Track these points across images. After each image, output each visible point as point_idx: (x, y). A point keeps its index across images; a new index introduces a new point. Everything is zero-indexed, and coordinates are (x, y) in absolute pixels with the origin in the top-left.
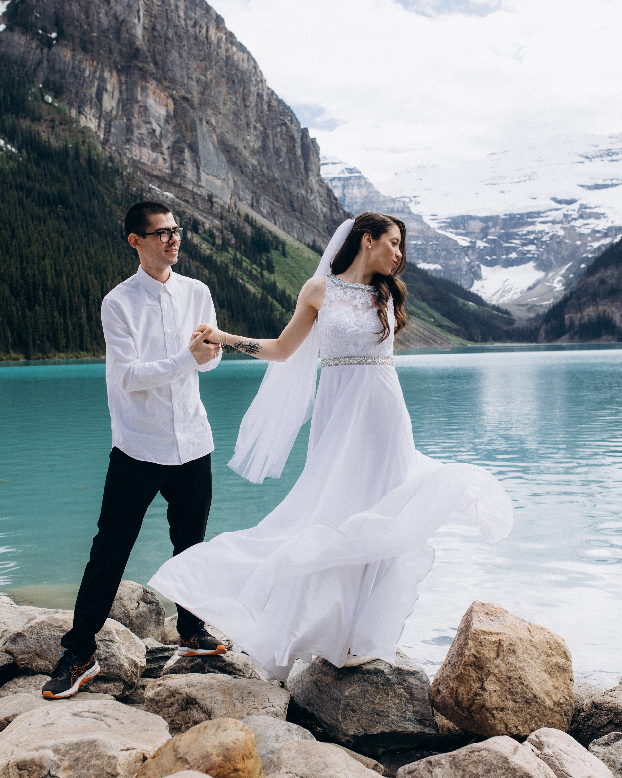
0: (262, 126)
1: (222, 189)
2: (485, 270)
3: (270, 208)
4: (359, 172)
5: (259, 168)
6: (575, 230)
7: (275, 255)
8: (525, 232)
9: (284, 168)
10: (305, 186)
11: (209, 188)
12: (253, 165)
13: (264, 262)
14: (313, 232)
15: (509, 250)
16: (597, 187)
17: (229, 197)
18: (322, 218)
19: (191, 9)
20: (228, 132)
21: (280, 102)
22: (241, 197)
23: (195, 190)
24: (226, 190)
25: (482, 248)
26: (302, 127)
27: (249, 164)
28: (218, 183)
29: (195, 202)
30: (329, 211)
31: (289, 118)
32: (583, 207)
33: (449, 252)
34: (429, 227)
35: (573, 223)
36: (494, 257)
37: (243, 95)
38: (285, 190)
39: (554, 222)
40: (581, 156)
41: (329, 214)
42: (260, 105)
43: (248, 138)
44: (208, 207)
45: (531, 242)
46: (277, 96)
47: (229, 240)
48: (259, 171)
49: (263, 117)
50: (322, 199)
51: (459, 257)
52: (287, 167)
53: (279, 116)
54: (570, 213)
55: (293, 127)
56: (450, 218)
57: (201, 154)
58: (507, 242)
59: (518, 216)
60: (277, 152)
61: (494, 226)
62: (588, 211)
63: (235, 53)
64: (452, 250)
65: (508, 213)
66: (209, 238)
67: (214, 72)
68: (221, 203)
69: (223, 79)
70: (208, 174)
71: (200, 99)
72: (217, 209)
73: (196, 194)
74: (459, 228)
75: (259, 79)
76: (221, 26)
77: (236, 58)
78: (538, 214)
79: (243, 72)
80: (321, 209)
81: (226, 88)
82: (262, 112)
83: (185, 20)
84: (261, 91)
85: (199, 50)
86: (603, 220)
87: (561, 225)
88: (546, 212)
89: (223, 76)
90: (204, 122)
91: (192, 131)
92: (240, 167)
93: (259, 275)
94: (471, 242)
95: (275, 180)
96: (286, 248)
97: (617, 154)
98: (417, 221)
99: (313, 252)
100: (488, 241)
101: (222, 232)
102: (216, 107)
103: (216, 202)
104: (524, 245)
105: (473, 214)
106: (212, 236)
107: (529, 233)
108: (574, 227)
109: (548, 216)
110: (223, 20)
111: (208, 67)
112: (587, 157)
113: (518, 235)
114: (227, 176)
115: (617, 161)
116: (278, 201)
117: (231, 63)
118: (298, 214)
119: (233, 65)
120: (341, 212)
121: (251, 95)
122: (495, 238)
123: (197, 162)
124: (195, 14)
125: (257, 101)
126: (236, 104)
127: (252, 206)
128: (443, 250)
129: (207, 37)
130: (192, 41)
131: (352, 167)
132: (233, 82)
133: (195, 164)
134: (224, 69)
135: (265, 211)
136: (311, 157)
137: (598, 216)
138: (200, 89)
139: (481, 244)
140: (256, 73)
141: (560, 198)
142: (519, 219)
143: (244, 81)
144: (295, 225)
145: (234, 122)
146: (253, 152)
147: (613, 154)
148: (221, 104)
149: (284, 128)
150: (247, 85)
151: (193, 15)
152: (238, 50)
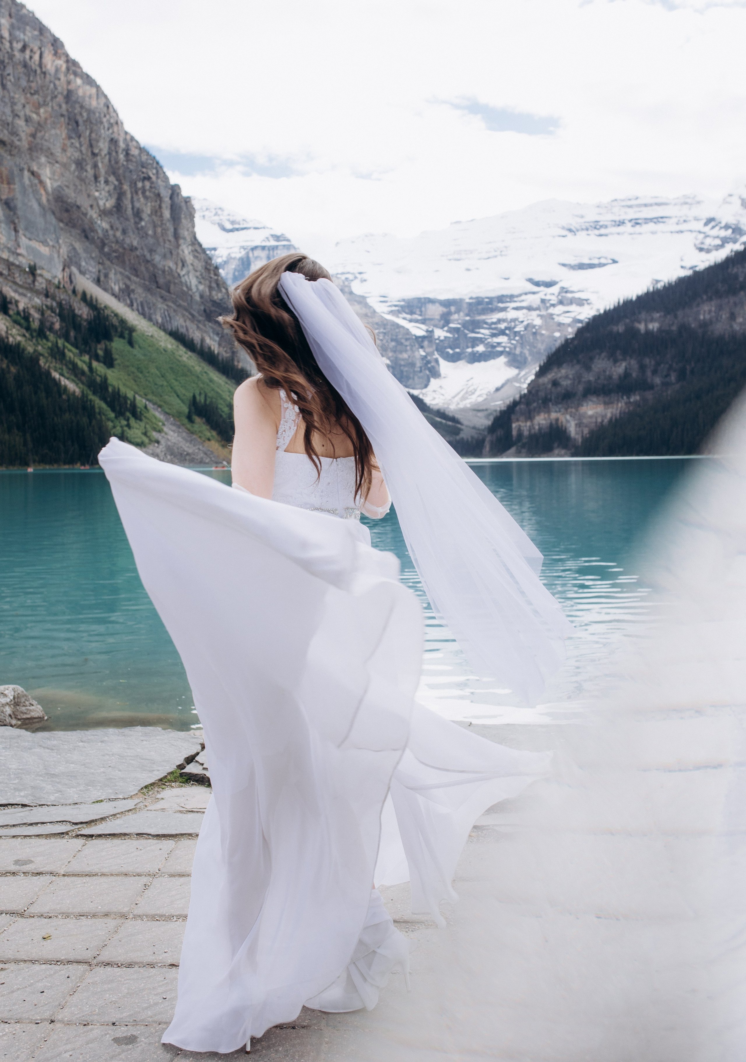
0: (117, 180)
1: (51, 259)
2: (444, 366)
3: (125, 284)
4: (288, 240)
5: (111, 232)
6: (553, 319)
7: (117, 345)
8: (494, 320)
9: (147, 234)
10: (174, 257)
11: (31, 257)
12: (103, 229)
13: (100, 353)
14: (183, 316)
15: (475, 342)
16: (581, 266)
17: (61, 268)
18: (197, 298)
19: (19, 29)
20: (67, 187)
21: (142, 150)
22: (82, 269)
23: (11, 259)
24: (56, 260)
25: (442, 338)
26: (172, 181)
27: (97, 228)
28: (45, 250)
29: (11, 274)
30: (207, 290)
31: (154, 171)
32: (564, 290)
33: (399, 343)
34: (375, 312)
35: (551, 310)
36: (458, 350)
37: (90, 140)
38: (148, 261)
39: (530, 308)
40: (563, 228)
41: (208, 293)
42: (114, 154)
43: (97, 194)
44: (30, 280)
45: (502, 333)
46: (137, 142)
47: (53, 323)
48: (111, 237)
49: (119, 169)
50: (198, 274)
51: (412, 349)
52: (150, 232)
53: (140, 168)
54: (548, 297)
55: (160, 182)
56: (404, 300)
57: (20, 213)
58: (473, 332)
59: (487, 300)
60: (138, 214)
61: (458, 311)
62: (569, 295)
63: (79, 87)
64: (403, 341)
65: (474, 296)
66: (22, 321)
67: (49, 109)
68: (48, 276)
69: (62, 119)
70: (30, 239)
71: (30, 143)
72: (40, 284)
73: (13, 264)
74: (415, 313)
75: (112, 121)
76: (59, 51)
77: (80, 93)
78: (511, 298)
79: (89, 111)
80: (197, 286)
81: (66, 131)
82: (117, 162)
83: (11, 42)
84: (115, 136)
85: (29, 81)
86: (586, 307)
87: (538, 312)
88: (520, 295)
89: (62, 115)
90: (26, 173)
91: (9, 183)
92: (84, 231)
93: (86, 368)
94: (427, 331)
95: (133, 249)
96: (134, 334)
97: (606, 227)
98: (359, 303)
99: (173, 341)
100: (450, 330)
101: (43, 314)
102: (52, 154)
103: (41, 275)
104: (493, 335)
105: (431, 296)
106: (27, 317)
107: (499, 321)
108: (552, 315)
109: (523, 301)
110: (62, 45)
111: (42, 103)
112: (570, 230)
113: (486, 323)
114: (58, 242)
115: (606, 235)
116: (137, 276)
117: (74, 99)
118: (164, 292)
119: (76, 102)
120: (224, 290)
121: (102, 141)
122: (459, 326)
123: (15, 224)
124: (25, 34)
125: (110, 148)
126: (81, 151)
127: (98, 281)
128: (392, 340)
129: (40, 65)
130: (21, 69)
131: (279, 234)
132: (77, 123)
133: (12, 226)
134: (64, 106)
135: (116, 288)
136: (183, 221)
137: (581, 302)
138: (30, 130)
139: (440, 334)
140: (108, 113)
141: (537, 279)
142: (488, 303)
143: (91, 123)
144: (160, 306)
145: (76, 173)
146: (104, 213)
147: (601, 227)
148: (59, 150)
149: (147, 184)
150: (95, 128)
151: (22, 36)
152: (83, 83)
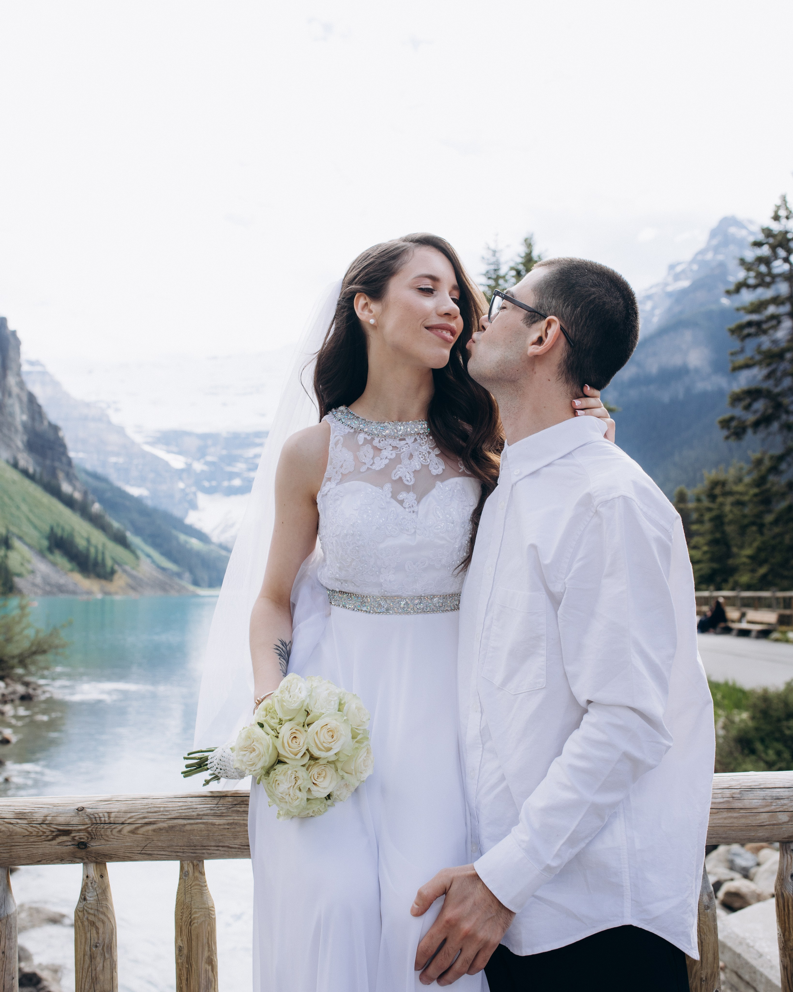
2: (202, 499)
4: (43, 366)
8: (250, 455)
10: (2, 386)
15: (232, 476)
18: (20, 428)
25: (199, 471)
30: (30, 420)
33: (158, 474)
34: (133, 442)
36: (214, 483)
41: (30, 424)
50: (22, 404)
51: (171, 482)
56: (159, 432)
58: (229, 465)
59: (243, 435)
61: (214, 445)
64: (162, 473)
65: (231, 431)
74: (171, 444)
80: (20, 417)
94: (186, 463)
98: (118, 433)
100: (207, 463)
104: (250, 470)
105: (188, 429)
113: (243, 458)
120: (45, 422)
122: (215, 459)
128: (152, 471)
136: (10, 352)
139: (198, 466)
142: (244, 439)
